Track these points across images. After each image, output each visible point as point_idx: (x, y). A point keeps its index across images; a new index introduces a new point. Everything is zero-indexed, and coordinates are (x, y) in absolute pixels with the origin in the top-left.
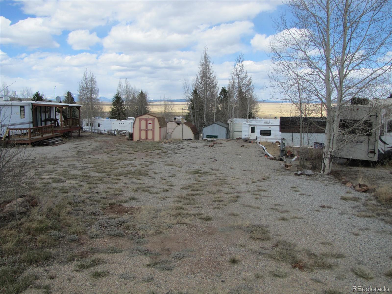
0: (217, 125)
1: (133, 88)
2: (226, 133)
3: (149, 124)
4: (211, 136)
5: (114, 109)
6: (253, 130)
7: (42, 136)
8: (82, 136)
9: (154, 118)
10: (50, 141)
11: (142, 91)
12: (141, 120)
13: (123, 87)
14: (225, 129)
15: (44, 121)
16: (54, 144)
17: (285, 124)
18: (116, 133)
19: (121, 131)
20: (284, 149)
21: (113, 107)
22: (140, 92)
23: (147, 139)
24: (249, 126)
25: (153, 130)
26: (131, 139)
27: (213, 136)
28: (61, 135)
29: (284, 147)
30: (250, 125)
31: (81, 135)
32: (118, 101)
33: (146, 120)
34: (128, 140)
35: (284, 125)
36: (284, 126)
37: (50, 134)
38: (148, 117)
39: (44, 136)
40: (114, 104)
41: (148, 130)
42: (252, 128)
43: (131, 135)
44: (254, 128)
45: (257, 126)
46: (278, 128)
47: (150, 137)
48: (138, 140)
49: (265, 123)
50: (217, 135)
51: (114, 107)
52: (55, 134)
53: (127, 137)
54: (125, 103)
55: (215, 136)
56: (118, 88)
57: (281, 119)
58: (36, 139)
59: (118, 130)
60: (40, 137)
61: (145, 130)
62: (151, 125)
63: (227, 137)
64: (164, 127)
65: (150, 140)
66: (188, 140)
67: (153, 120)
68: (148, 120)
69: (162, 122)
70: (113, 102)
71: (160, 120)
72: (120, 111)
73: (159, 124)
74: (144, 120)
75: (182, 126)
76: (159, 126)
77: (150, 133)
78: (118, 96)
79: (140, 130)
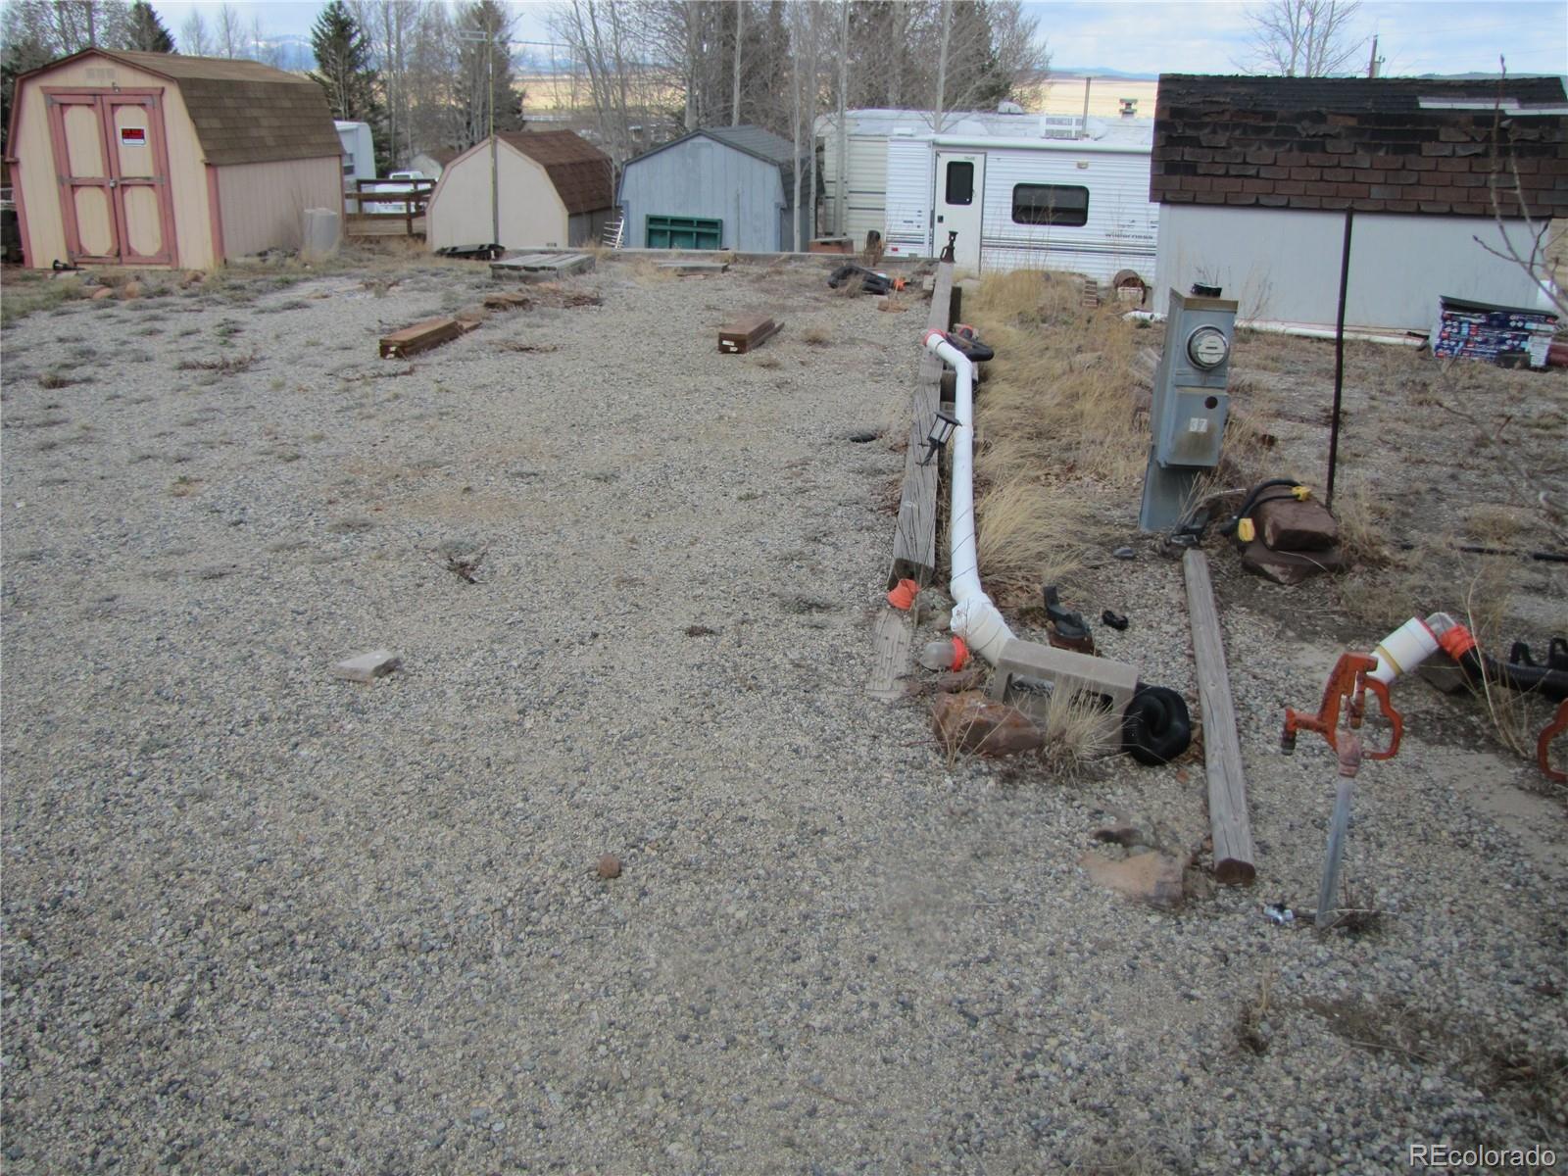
0: (719, 148)
2: (781, 200)
3: (129, 134)
4: (675, 221)
6: (960, 184)
9: (158, 84)
12: (65, 106)
14: (772, 176)
17: (1204, 135)
20: (1201, 442)
23: (122, 250)
24: (929, 152)
25: (160, 183)
27: (689, 222)
29: (1198, 425)
30: (939, 147)
33: (104, 102)
35: (1195, 143)
36: (1188, 154)
38: (107, 84)
41: (125, 184)
42: (951, 166)
44: (968, 167)
45: (991, 155)
46: (1143, 170)
47: (145, 238)
48: (63, 258)
49: (1050, 135)
50: (718, 219)
55: (702, 223)
57: (1163, 95)
61: (101, 186)
62: (141, 141)
63: (785, 242)
64: (282, 159)
65: (149, 261)
66: (467, 255)
67: (144, 100)
68: (113, 105)
69: (264, 122)
70: (315, 45)
71: (229, 103)
72: (350, 90)
73: (202, 134)
74: (86, 108)
75: (494, 155)
76: (200, 155)
77: (141, 206)
78: (337, 16)
79: (68, 187)
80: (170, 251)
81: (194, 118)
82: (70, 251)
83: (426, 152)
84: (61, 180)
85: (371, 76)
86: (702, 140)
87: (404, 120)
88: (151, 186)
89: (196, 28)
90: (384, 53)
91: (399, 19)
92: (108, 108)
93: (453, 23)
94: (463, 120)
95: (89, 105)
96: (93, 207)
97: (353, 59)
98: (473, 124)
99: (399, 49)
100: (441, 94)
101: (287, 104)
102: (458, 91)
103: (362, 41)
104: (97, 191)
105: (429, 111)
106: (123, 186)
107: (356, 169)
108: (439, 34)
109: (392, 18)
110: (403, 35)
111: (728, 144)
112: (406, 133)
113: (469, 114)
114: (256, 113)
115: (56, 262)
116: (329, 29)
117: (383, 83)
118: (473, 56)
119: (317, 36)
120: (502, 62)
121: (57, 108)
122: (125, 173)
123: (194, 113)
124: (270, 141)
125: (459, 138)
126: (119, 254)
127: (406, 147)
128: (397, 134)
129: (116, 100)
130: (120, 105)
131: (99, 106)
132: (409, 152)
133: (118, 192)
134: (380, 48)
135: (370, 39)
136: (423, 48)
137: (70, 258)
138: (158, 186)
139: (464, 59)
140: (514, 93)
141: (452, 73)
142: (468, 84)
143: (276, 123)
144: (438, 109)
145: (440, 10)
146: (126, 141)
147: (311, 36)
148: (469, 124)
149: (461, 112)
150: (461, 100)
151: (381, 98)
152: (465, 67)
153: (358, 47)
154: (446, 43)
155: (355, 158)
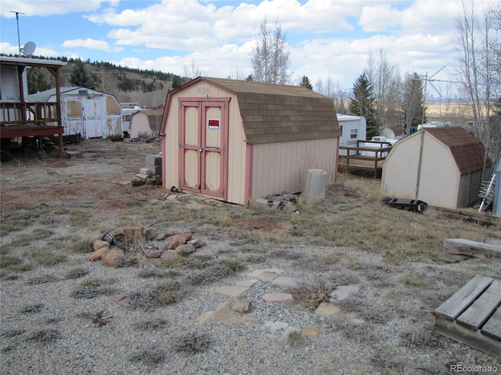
3: (212, 123)
9: (229, 95)
12: (187, 108)
33: (202, 106)
38: (205, 96)
47: (213, 180)
53: (145, 171)
61: (196, 150)
62: (217, 127)
64: (301, 139)
66: (402, 207)
67: (222, 105)
68: (206, 107)
69: (293, 119)
70: (354, 89)
71: (270, 107)
72: (364, 104)
73: (246, 125)
74: (195, 109)
75: (422, 139)
78: (362, 79)
79: (183, 149)
80: (224, 190)
81: (243, 116)
82: (180, 183)
83: (388, 127)
84: (180, 146)
85: (372, 100)
87: (382, 115)
88: (219, 152)
89: (319, 84)
90: (377, 93)
91: (384, 80)
92: (204, 109)
93: (403, 82)
94: (403, 116)
95: (196, 107)
96: (192, 161)
97: (366, 94)
98: (407, 118)
99: (383, 91)
100: (396, 107)
101: (310, 109)
102: (403, 106)
103: (370, 88)
104: (195, 152)
105: (392, 112)
106: (206, 151)
107: (358, 136)
108: (398, 86)
109: (382, 80)
110: (385, 87)
112: (382, 120)
113: (406, 114)
114: (288, 113)
115: (174, 187)
116: (359, 84)
117: (376, 102)
118: (409, 94)
119: (355, 86)
120: (420, 96)
121: (183, 108)
122: (208, 145)
123: (244, 113)
124: (295, 129)
125: (401, 122)
126: (200, 188)
127: (382, 125)
128: (379, 120)
129: (208, 104)
130: (210, 107)
131: (200, 107)
132: (383, 127)
133: (203, 154)
134: (376, 91)
135: (373, 87)
136: (392, 90)
137: (180, 187)
138: (222, 152)
139: (406, 95)
140: (423, 107)
141: (401, 100)
142: (407, 104)
143: (300, 119)
144: (395, 112)
145: (399, 78)
146: (211, 127)
147: (353, 86)
148: (405, 118)
149: (403, 113)
150: (403, 109)
151: (375, 108)
152: (406, 98)
153: (369, 90)
154: (400, 90)
155: (358, 131)
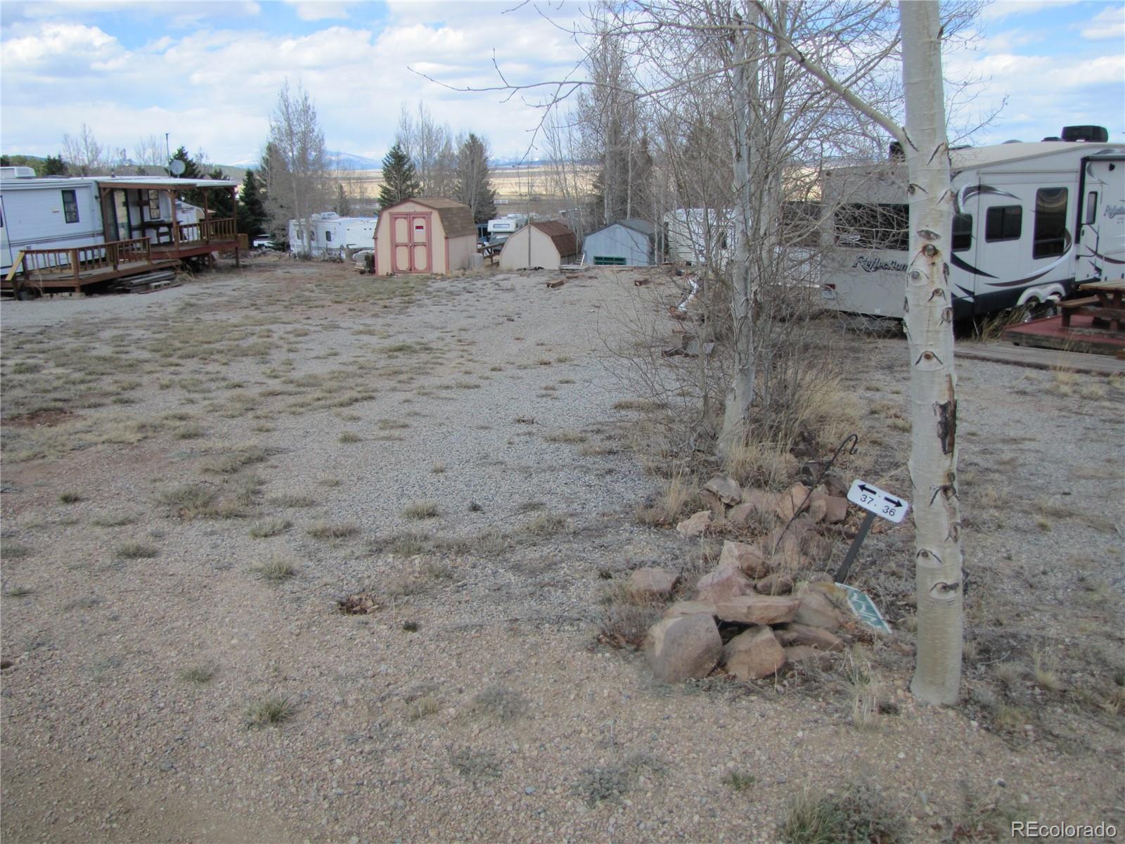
0: (623, 229)
1: (443, 126)
2: (649, 249)
3: (418, 227)
4: (606, 259)
5: (388, 190)
7: (115, 267)
8: (245, 266)
9: (430, 210)
10: (134, 282)
11: (472, 137)
12: (396, 218)
13: (414, 127)
14: (645, 238)
15: (138, 228)
16: (146, 287)
18: (344, 256)
19: (356, 251)
21: (385, 184)
22: (467, 137)
23: (412, 268)
25: (428, 245)
26: (369, 272)
27: (611, 259)
28: (174, 264)
31: (241, 263)
32: (398, 164)
33: (410, 217)
34: (362, 272)
37: (142, 263)
38: (412, 210)
39: (121, 267)
40: (388, 177)
41: (415, 245)
43: (371, 261)
47: (421, 264)
48: (390, 272)
50: (623, 257)
51: (390, 184)
52: (155, 262)
53: (361, 265)
54: (419, 170)
55: (617, 259)
56: (400, 129)
58: (98, 276)
59: (351, 247)
60: (110, 269)
61: (406, 246)
62: (422, 230)
63: (651, 261)
64: (463, 235)
65: (421, 272)
67: (425, 216)
68: (413, 218)
71: (449, 216)
73: (445, 227)
74: (403, 219)
76: (443, 234)
77: (420, 253)
79: (394, 246)
80: (429, 268)
81: (442, 222)
82: (393, 269)
84: (391, 244)
86: (617, 225)
88: (425, 246)
92: (411, 219)
95: (405, 218)
96: (402, 254)
101: (462, 215)
111: (625, 226)
114: (455, 219)
115: (387, 273)
116: (392, 161)
121: (393, 219)
122: (415, 241)
123: (443, 220)
124: (460, 229)
126: (410, 270)
129: (415, 216)
130: (416, 218)
131: (408, 218)
133: (412, 248)
137: (393, 272)
143: (460, 222)
146: (417, 230)
147: (382, 165)
153: (408, 170)
